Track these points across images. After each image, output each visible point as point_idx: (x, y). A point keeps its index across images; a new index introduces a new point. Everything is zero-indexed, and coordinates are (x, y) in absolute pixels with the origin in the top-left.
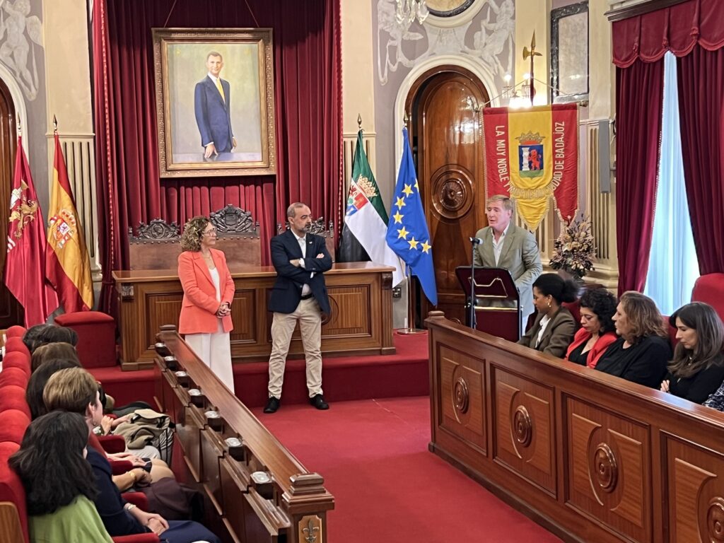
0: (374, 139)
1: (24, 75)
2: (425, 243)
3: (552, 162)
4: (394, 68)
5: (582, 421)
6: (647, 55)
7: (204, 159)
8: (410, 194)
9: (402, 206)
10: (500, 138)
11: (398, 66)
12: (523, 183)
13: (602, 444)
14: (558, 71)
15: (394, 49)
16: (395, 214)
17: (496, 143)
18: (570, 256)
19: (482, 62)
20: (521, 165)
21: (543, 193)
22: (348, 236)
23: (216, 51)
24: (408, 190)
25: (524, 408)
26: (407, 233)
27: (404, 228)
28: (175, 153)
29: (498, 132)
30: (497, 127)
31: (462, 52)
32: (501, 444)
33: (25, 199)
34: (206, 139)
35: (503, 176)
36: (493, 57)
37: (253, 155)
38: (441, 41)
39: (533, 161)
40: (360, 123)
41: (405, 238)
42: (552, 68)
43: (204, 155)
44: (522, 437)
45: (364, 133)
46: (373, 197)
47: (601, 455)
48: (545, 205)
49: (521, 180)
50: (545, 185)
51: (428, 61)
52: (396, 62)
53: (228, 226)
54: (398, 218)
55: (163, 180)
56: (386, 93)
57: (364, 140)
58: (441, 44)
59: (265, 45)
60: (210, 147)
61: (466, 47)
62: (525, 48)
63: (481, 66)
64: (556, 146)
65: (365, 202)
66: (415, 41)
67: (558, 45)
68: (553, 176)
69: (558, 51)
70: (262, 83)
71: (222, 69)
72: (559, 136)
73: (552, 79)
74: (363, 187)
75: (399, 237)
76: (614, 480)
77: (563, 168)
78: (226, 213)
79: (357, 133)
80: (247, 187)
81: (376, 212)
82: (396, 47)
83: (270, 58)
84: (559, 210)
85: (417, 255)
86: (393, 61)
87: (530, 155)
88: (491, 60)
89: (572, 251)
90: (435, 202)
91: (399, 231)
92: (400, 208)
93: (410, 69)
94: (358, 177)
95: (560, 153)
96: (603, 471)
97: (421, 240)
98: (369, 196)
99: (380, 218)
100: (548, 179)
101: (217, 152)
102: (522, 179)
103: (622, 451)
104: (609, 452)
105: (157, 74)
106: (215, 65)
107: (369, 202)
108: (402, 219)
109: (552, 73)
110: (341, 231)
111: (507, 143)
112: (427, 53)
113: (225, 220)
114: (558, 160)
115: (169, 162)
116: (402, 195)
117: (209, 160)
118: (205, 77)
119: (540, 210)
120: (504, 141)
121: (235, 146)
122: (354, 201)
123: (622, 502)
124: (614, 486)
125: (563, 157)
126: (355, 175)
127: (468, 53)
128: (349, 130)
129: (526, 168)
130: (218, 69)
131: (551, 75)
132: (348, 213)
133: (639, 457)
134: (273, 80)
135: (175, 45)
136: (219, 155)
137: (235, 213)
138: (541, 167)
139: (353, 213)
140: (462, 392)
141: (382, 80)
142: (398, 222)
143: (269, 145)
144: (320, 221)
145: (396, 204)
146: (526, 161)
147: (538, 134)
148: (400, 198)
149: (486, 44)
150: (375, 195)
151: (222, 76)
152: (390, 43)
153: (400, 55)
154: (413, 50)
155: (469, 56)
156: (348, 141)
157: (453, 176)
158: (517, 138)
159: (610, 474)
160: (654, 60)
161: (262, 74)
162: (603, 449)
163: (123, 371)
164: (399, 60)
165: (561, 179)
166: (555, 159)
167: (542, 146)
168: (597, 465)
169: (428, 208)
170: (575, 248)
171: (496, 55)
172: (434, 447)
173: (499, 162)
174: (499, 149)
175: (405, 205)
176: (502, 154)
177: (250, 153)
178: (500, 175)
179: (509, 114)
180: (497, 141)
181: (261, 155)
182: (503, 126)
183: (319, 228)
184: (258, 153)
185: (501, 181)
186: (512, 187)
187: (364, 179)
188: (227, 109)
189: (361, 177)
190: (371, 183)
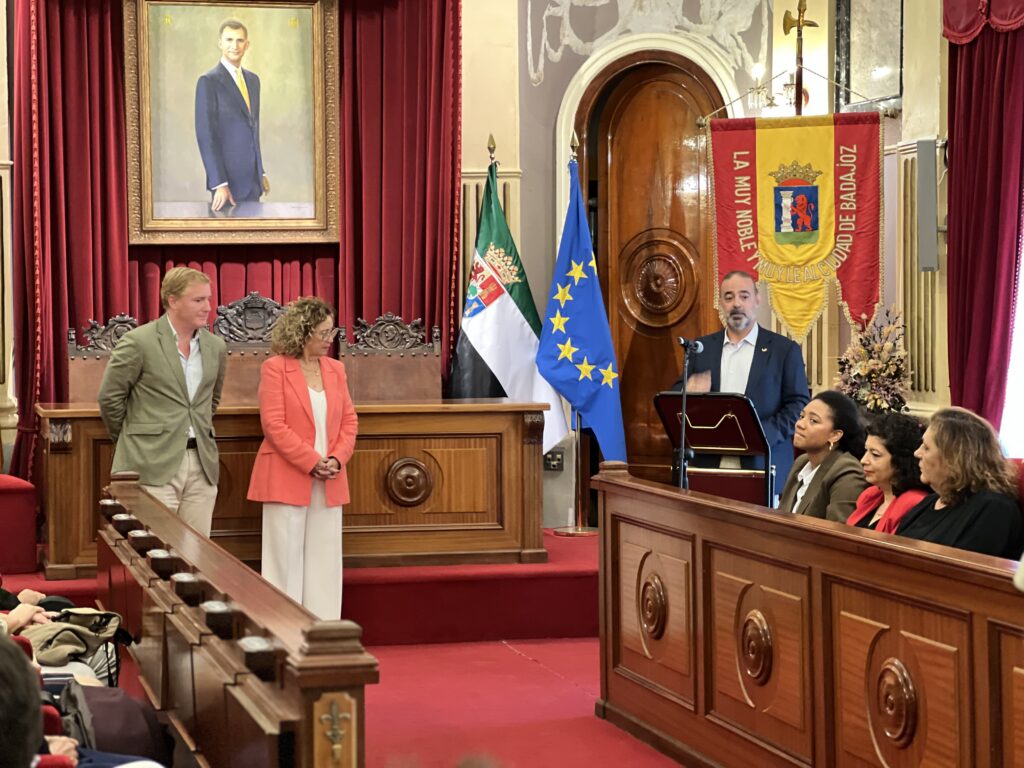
0: (518, 181)
2: (606, 368)
3: (833, 218)
4: (556, 56)
5: (857, 622)
6: (1003, 17)
7: (210, 211)
8: (581, 279)
9: (567, 301)
10: (742, 172)
11: (563, 52)
12: (782, 253)
13: (890, 660)
14: (848, 58)
15: (555, 23)
16: (554, 316)
17: (735, 182)
18: (863, 385)
19: (713, 46)
20: (779, 222)
21: (818, 272)
22: (467, 355)
23: (236, 19)
24: (577, 272)
25: (759, 615)
26: (575, 350)
27: (569, 342)
28: (159, 201)
29: (738, 162)
30: (736, 154)
31: (677, 27)
32: (720, 685)
34: (215, 176)
35: (745, 242)
36: (732, 36)
37: (299, 208)
38: (641, 8)
39: (800, 214)
40: (492, 150)
41: (570, 359)
42: (838, 54)
43: (211, 205)
44: (754, 668)
45: (500, 169)
46: (514, 284)
47: (889, 680)
48: (821, 294)
49: (779, 250)
50: (821, 258)
51: (615, 44)
52: (559, 44)
53: (249, 331)
54: (559, 322)
55: (133, 248)
56: (540, 101)
57: (500, 183)
58: (640, 13)
59: (325, 10)
60: (221, 193)
61: (685, 19)
62: (787, 14)
63: (713, 54)
64: (841, 189)
65: (499, 292)
66: (594, 8)
67: (848, 15)
68: (836, 243)
69: (848, 24)
70: (318, 77)
71: (247, 53)
72: (847, 170)
73: (838, 74)
74: (496, 265)
75: (560, 358)
76: (910, 723)
77: (853, 228)
78: (246, 308)
79: (486, 170)
80: (287, 265)
81: (518, 311)
82: (560, 19)
83: (334, 36)
84: (845, 304)
85: (593, 390)
86: (555, 42)
87: (794, 205)
88: (729, 42)
89: (869, 376)
90: (627, 297)
91: (560, 346)
92: (562, 305)
93: (586, 58)
94: (486, 248)
95: (848, 202)
96: (891, 709)
97: (599, 362)
98: (506, 281)
99: (527, 324)
100: (825, 247)
101: (235, 200)
102: (779, 246)
103: (924, 668)
104: (902, 675)
105: (129, 57)
106: (233, 45)
107: (507, 294)
108: (566, 325)
109: (838, 64)
110: (455, 347)
111: (753, 182)
112: (615, 30)
113: (245, 320)
114: (845, 213)
115: (147, 215)
116: (567, 281)
117: (220, 215)
118: (216, 65)
119: (812, 303)
120: (747, 178)
121: (267, 191)
122: (480, 291)
123: (924, 761)
124: (909, 735)
125: (854, 208)
126: (481, 244)
127: (688, 31)
128: (472, 164)
129: (787, 227)
130: (240, 52)
131: (836, 69)
132: (467, 313)
133: (951, 675)
134: (337, 72)
135: (162, 7)
136: (238, 206)
137: (263, 308)
138: (815, 226)
139: (476, 312)
140: (655, 600)
141: (533, 76)
142: (558, 330)
143: (327, 190)
144: (416, 326)
145: (555, 297)
146: (787, 215)
147: (809, 166)
148: (563, 287)
149: (720, 14)
150: (517, 278)
151: (245, 64)
152: (550, 11)
153: (567, 33)
154: (591, 24)
155: (691, 35)
156: (471, 184)
157: (663, 249)
158: (770, 174)
159: (904, 712)
160: (1014, 27)
161: (318, 61)
162: (894, 669)
163: (47, 580)
164: (566, 41)
165: (850, 247)
166: (839, 212)
167: (816, 188)
168: (882, 699)
169: (615, 309)
170: (873, 371)
171: (740, 34)
172: (604, 708)
173: (738, 217)
174: (739, 192)
175: (571, 298)
176: (744, 201)
177: (293, 204)
178: (741, 240)
179: (758, 131)
180: (736, 178)
181: (313, 207)
182: (747, 153)
183: (414, 339)
184: (307, 205)
185: (743, 250)
186: (761, 262)
187: (497, 251)
188: (254, 124)
189: (493, 248)
190: (511, 259)
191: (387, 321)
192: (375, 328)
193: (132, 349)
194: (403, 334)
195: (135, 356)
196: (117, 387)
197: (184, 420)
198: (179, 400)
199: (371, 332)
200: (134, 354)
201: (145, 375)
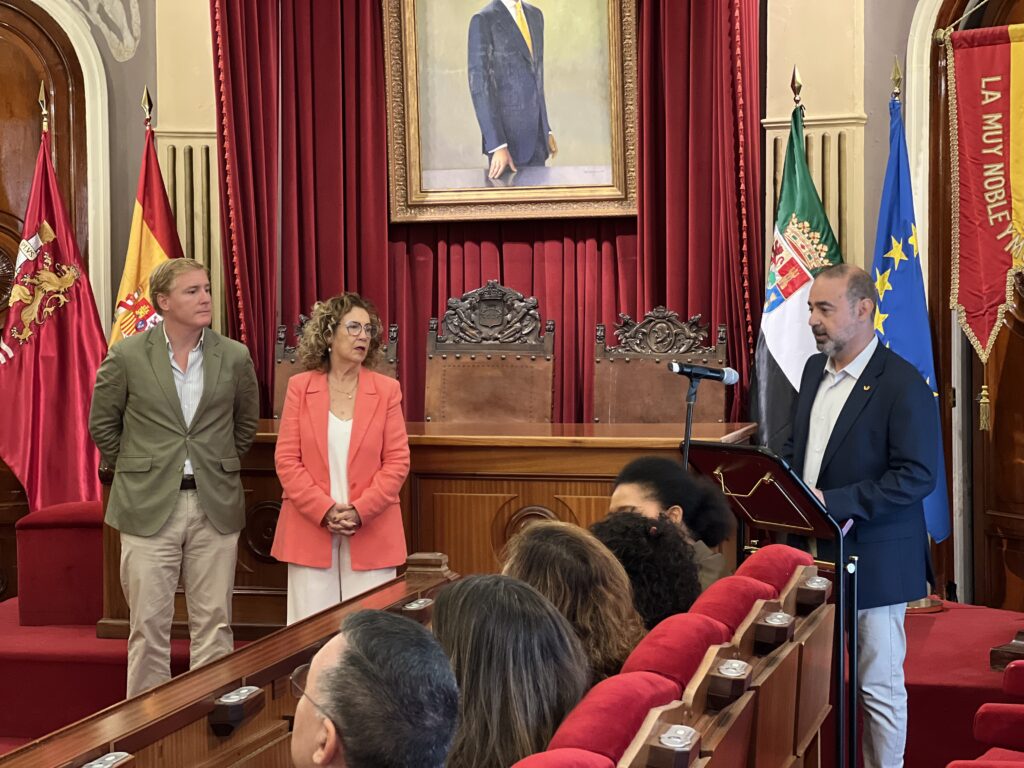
0: (861, 129)
1: (107, 9)
7: (487, 179)
9: (886, 292)
10: (991, 108)
17: (983, 123)
22: (764, 364)
24: (897, 253)
28: (428, 169)
29: (987, 93)
30: (984, 80)
33: (49, 260)
35: (996, 211)
37: (594, 172)
40: (796, 89)
43: (488, 171)
46: (824, 268)
53: (484, 330)
55: (394, 226)
57: (834, 133)
60: (500, 156)
74: (799, 243)
78: (482, 300)
94: (786, 221)
98: (814, 264)
101: (516, 165)
108: (885, 324)
111: (1005, 122)
113: (479, 316)
115: (415, 187)
116: (886, 264)
117: (498, 184)
120: (998, 116)
121: (553, 152)
122: (779, 278)
126: (781, 214)
136: (520, 171)
137: (502, 300)
143: (626, 150)
144: (695, 324)
148: (882, 273)
173: (987, 174)
174: (988, 138)
175: (891, 288)
176: (995, 151)
177: (586, 168)
178: (989, 207)
179: (1012, 44)
180: (985, 117)
181: (610, 171)
182: (998, 78)
183: (692, 341)
184: (603, 168)
185: (992, 223)
186: (1016, 240)
187: (801, 225)
188: (536, 70)
189: (795, 221)
190: (818, 235)
191: (658, 318)
192: (643, 326)
193: (115, 366)
194: (676, 335)
195: (116, 373)
196: (101, 412)
197: (179, 450)
198: (173, 428)
199: (637, 332)
200: (116, 370)
201: (131, 397)
